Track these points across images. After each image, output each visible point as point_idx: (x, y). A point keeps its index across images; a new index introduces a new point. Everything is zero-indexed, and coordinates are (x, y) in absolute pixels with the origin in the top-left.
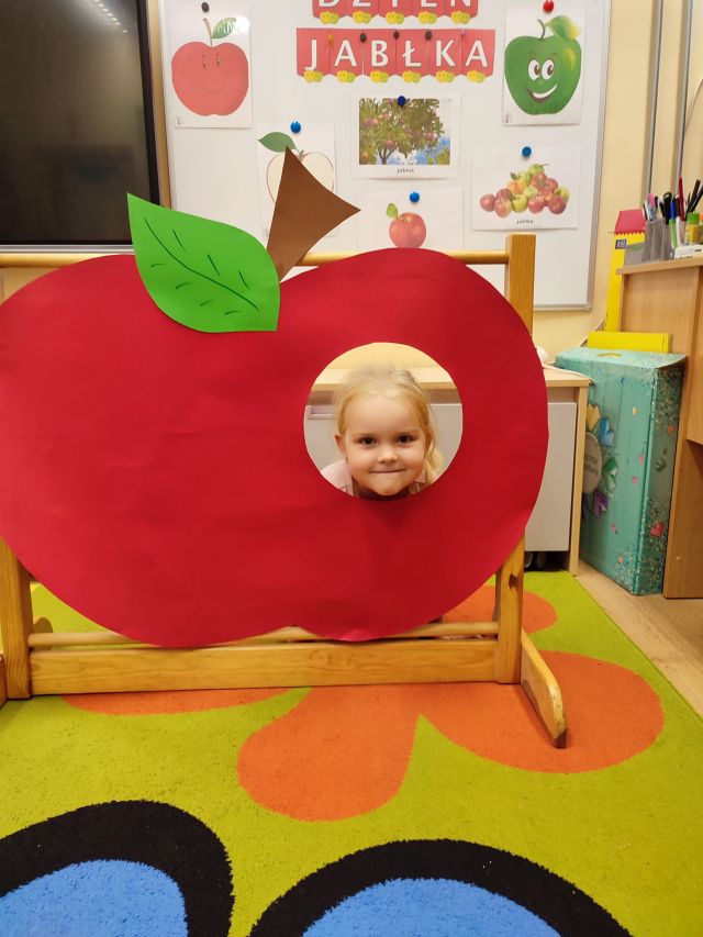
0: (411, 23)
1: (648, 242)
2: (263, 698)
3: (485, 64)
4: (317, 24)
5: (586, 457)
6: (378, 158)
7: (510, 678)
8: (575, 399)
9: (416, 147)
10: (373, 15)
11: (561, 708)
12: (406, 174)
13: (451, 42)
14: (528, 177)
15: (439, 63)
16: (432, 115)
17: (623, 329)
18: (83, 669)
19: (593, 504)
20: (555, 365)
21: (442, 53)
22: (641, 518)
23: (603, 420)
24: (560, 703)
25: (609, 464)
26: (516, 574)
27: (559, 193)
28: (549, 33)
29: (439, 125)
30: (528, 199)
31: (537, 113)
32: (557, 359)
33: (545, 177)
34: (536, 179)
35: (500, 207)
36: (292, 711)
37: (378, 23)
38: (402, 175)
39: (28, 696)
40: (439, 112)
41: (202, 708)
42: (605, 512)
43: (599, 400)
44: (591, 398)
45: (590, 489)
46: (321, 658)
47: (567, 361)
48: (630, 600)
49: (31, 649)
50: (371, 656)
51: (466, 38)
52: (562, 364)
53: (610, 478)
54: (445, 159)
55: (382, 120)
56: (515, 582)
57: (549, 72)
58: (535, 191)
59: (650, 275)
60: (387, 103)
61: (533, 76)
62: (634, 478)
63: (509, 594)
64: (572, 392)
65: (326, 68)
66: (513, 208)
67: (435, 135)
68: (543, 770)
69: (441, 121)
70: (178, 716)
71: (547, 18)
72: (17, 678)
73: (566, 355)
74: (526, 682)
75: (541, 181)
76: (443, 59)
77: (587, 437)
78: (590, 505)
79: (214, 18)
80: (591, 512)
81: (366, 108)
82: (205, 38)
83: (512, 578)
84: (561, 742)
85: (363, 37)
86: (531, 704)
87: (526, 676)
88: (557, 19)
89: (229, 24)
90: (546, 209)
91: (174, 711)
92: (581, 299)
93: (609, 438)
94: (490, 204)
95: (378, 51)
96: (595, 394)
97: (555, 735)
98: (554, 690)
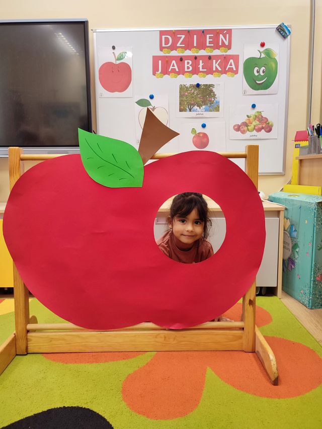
0: (202, 53)
1: (310, 145)
2: (134, 356)
3: (235, 69)
4: (161, 54)
5: (284, 242)
6: (188, 109)
7: (250, 350)
8: (278, 216)
9: (205, 105)
10: (186, 50)
11: (276, 366)
12: (200, 116)
13: (220, 60)
14: (255, 117)
15: (214, 69)
16: (212, 91)
17: (300, 184)
18: (51, 341)
19: (288, 265)
20: (268, 200)
21: (215, 65)
22: (311, 272)
23: (292, 225)
24: (275, 363)
25: (295, 246)
26: (252, 299)
27: (269, 123)
28: (263, 56)
29: (215, 95)
30: (255, 126)
31: (258, 90)
32: (270, 197)
33: (262, 116)
34: (258, 117)
35: (242, 129)
36: (147, 364)
37: (188, 53)
38: (198, 116)
39: (26, 353)
40: (214, 90)
41: (106, 361)
42: (294, 269)
43: (289, 217)
44: (286, 215)
45: (286, 258)
46: (161, 337)
47: (274, 198)
48: (307, 311)
49: (28, 331)
50: (184, 337)
51: (226, 59)
52: (271, 200)
53: (296, 253)
54: (217, 109)
55: (189, 93)
56: (251, 303)
57: (263, 72)
58: (258, 123)
59: (312, 160)
60: (192, 86)
61: (256, 74)
62: (307, 253)
63: (249, 309)
64: (277, 213)
65: (165, 72)
66: (248, 130)
67: (213, 99)
68: (268, 397)
69: (215, 93)
70: (94, 365)
71: (262, 49)
72: (21, 345)
73: (273, 195)
74: (258, 352)
75: (260, 118)
76: (216, 67)
77: (284, 233)
78: (287, 265)
79: (117, 52)
80: (287, 268)
81: (183, 89)
82: (113, 61)
83: (250, 300)
84: (276, 382)
85: (181, 59)
86: (261, 363)
87: (258, 348)
88: (266, 49)
89: (124, 54)
90: (263, 130)
91: (92, 362)
92: (280, 170)
93: (295, 234)
94: (238, 128)
95: (188, 64)
96: (288, 213)
97: (273, 379)
98: (272, 356)
